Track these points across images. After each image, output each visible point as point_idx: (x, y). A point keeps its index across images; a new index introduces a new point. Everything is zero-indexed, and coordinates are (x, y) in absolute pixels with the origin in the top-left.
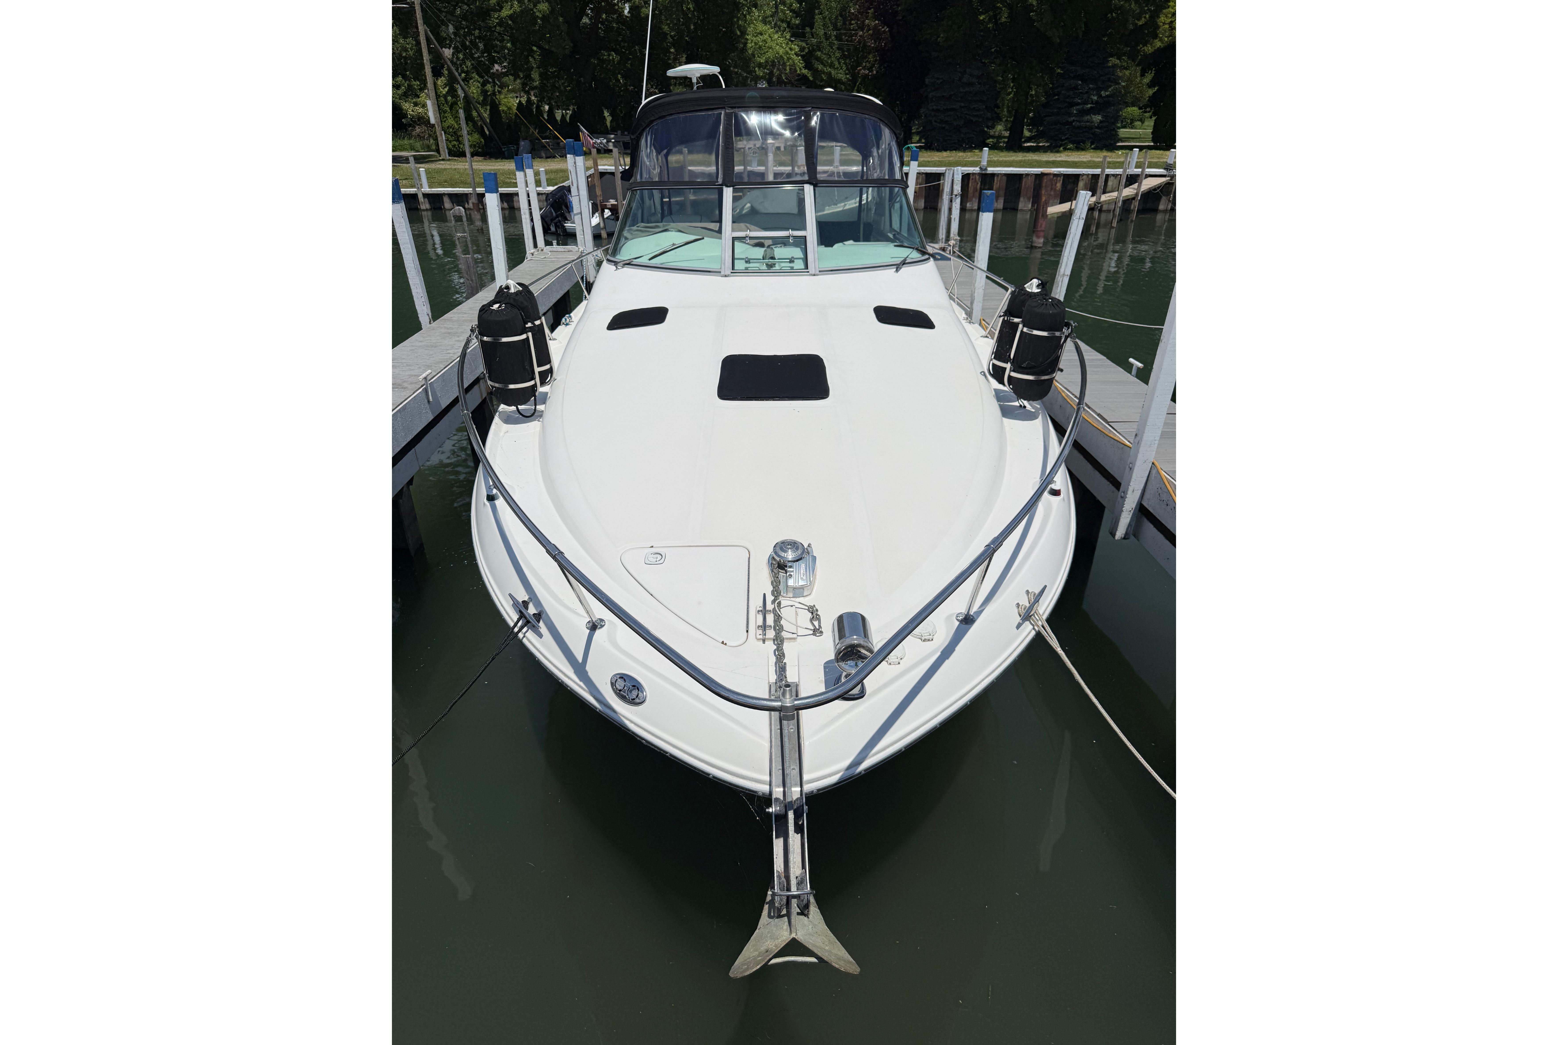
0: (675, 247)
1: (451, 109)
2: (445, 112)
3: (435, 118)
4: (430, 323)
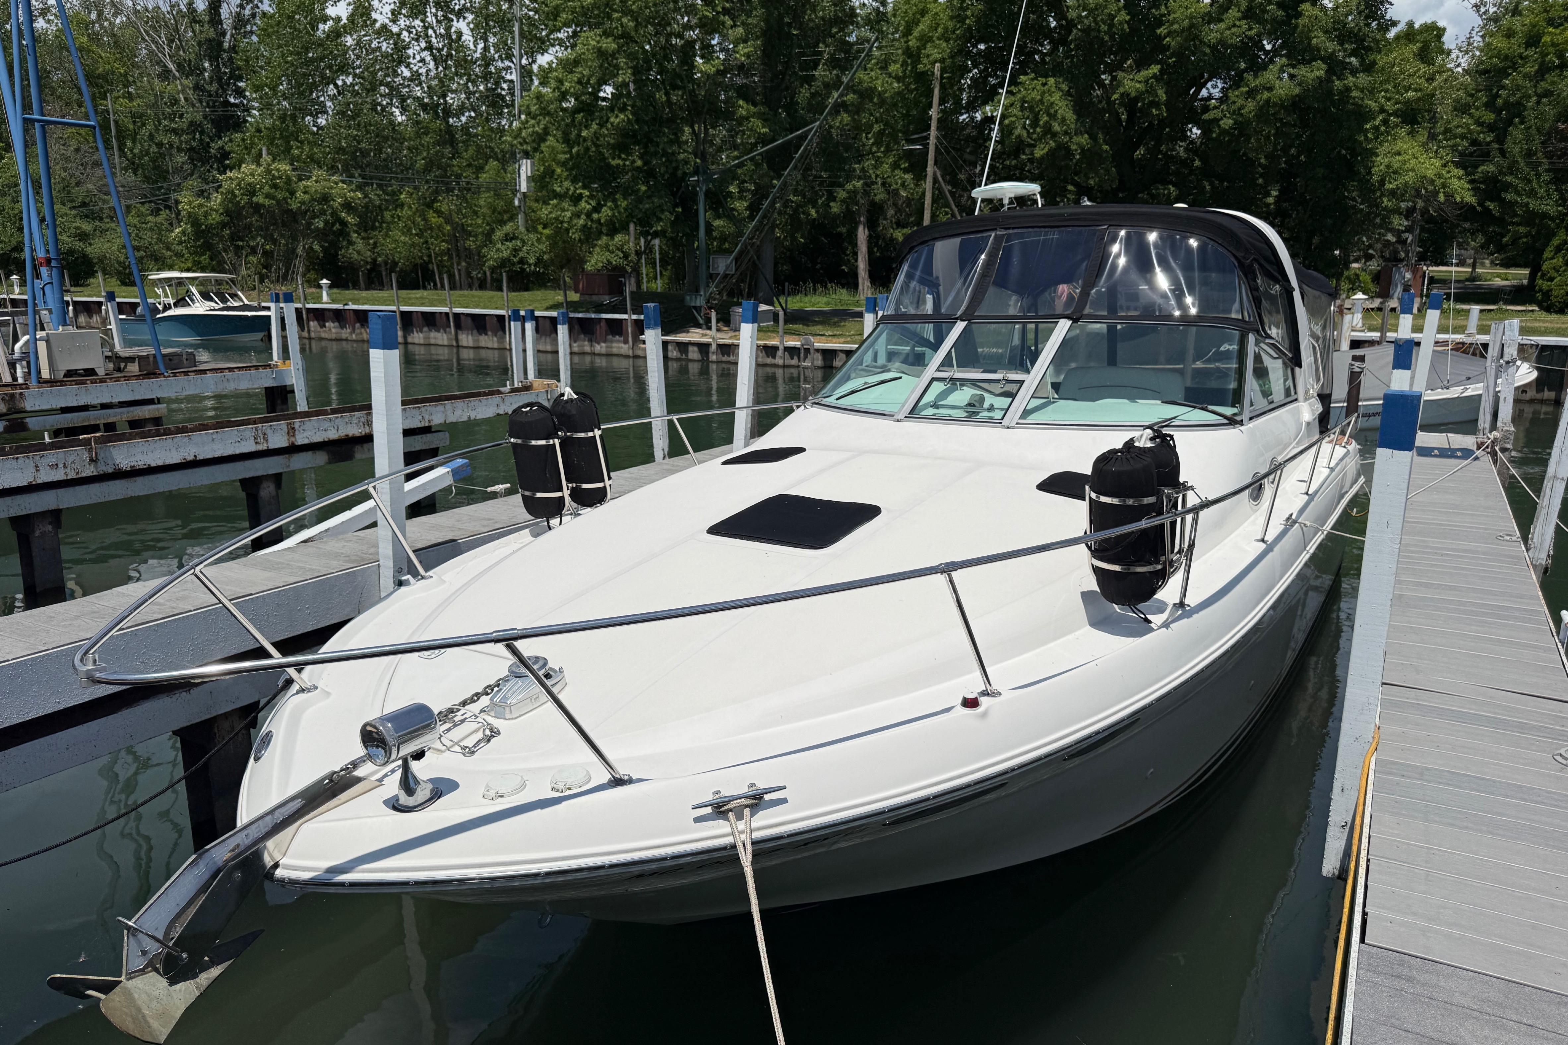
4: (664, 459)
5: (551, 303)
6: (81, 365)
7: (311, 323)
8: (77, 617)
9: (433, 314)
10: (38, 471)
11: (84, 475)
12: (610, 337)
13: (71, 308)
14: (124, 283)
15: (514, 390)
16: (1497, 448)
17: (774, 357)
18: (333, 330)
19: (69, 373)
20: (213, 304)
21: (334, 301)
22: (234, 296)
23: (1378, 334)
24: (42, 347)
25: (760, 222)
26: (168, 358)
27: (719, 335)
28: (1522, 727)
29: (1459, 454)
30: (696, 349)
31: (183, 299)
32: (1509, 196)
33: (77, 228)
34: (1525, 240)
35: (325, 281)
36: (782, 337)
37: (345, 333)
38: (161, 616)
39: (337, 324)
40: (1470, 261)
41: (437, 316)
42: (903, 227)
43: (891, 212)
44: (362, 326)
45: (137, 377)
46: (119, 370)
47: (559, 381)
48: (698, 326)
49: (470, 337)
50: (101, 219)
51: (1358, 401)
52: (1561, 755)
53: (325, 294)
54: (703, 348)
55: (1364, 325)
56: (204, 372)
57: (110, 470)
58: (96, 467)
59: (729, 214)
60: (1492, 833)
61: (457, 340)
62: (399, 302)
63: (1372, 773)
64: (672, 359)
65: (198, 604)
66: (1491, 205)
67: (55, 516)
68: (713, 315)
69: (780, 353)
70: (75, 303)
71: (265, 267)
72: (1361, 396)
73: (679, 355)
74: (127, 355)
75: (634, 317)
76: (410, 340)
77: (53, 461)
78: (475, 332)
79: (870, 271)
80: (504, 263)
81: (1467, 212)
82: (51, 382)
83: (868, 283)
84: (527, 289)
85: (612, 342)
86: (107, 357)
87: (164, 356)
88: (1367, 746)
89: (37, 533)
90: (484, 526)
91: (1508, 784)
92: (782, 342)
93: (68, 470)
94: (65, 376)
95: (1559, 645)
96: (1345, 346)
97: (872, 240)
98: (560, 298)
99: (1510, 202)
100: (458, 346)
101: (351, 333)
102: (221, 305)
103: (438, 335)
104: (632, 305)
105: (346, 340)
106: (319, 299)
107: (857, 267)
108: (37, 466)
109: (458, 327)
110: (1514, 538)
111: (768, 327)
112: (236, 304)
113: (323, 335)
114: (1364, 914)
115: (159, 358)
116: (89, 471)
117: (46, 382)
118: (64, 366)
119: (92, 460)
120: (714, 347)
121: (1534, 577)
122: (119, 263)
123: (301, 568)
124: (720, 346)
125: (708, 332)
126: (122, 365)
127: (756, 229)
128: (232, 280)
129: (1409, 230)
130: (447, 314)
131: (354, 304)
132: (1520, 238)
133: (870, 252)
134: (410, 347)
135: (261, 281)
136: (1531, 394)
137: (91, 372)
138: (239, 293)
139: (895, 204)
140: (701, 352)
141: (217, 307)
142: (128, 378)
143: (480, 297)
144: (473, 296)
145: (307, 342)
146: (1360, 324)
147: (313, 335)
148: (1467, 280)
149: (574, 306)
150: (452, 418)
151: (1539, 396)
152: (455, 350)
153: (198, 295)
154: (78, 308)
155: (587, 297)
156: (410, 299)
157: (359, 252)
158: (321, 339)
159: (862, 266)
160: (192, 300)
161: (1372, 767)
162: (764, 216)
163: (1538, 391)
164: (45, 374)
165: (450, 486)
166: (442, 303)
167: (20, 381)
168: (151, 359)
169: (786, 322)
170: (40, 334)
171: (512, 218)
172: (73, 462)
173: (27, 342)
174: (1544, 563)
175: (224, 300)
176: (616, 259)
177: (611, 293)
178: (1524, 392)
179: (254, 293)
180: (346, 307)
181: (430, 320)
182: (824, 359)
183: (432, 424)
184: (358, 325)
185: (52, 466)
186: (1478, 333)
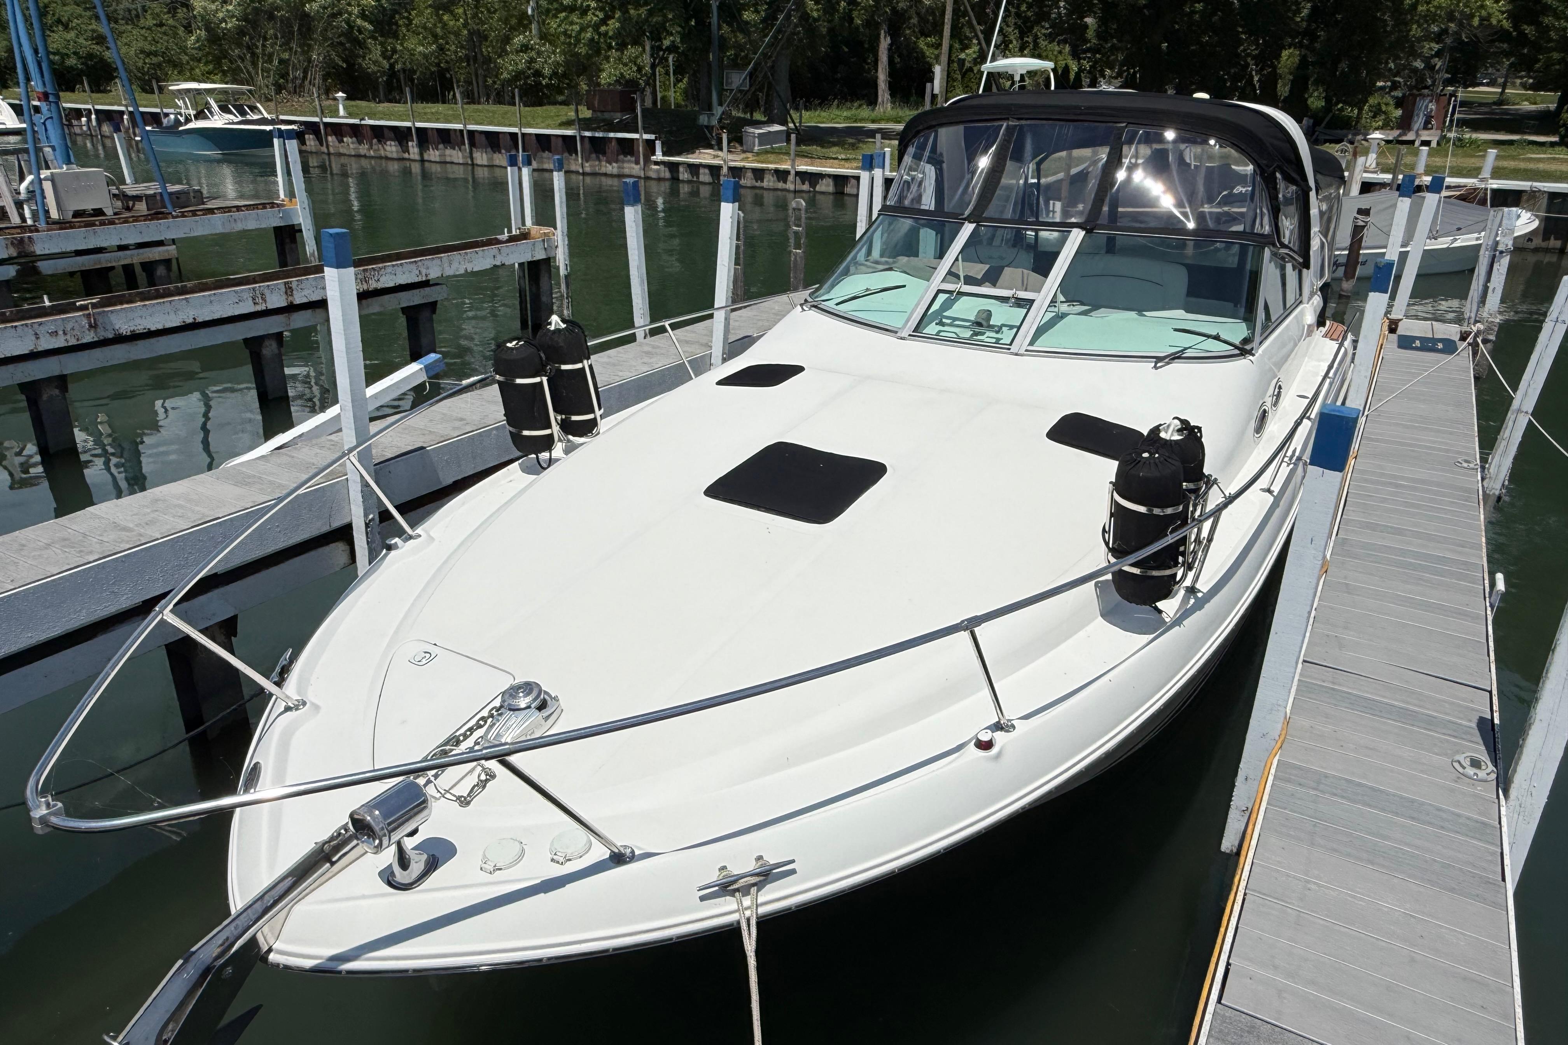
0: (868, 293)
1: (963, 76)
2: (954, 80)
3: (941, 87)
4: (645, 338)
5: (564, 119)
6: (89, 206)
7: (330, 138)
8: (48, 546)
9: (448, 131)
10: (37, 338)
11: (84, 341)
12: (621, 157)
13: (93, 116)
14: (144, 90)
15: (512, 239)
16: (1479, 340)
17: (785, 182)
18: (351, 146)
19: (77, 214)
20: (231, 117)
21: (350, 115)
22: (253, 108)
23: (1390, 176)
24: (47, 186)
25: (775, 37)
26: (176, 196)
27: (730, 157)
28: (1430, 722)
29: (1440, 346)
30: (707, 171)
31: (202, 111)
32: (1547, 20)
33: (93, 31)
34: (1557, 67)
35: (340, 94)
36: (793, 161)
37: (363, 149)
38: (128, 546)
39: (354, 139)
40: (1501, 80)
41: (452, 133)
42: (926, 36)
43: (914, 21)
44: (379, 141)
45: (146, 218)
46: (128, 209)
47: (555, 228)
48: (710, 147)
49: (484, 155)
50: (116, 22)
51: (1360, 248)
52: (1459, 762)
53: (341, 107)
54: (715, 170)
55: (1378, 164)
56: (211, 211)
57: (111, 336)
58: (95, 332)
59: (744, 27)
60: (1372, 863)
61: (472, 158)
62: (414, 118)
63: (1271, 778)
64: (683, 181)
65: (165, 529)
66: (1528, 29)
67: (62, 381)
68: (725, 137)
69: (791, 178)
70: (98, 112)
71: (282, 77)
72: (1363, 244)
73: (690, 178)
74: (134, 193)
75: (646, 136)
76: (426, 157)
77: (52, 328)
78: (489, 149)
79: (890, 83)
80: (518, 75)
81: (1501, 35)
82: (62, 224)
83: (887, 96)
84: (541, 104)
85: (623, 162)
86: (114, 195)
87: (171, 194)
88: (1273, 743)
89: (45, 397)
90: (454, 429)
91: (1402, 797)
92: (793, 166)
93: (68, 337)
94: (74, 216)
95: (1489, 609)
96: (1355, 189)
97: (892, 50)
98: (572, 114)
99: (1547, 26)
100: (473, 165)
101: (369, 150)
102: (240, 118)
103: (454, 152)
104: (644, 122)
105: (365, 156)
106: (335, 113)
107: (877, 77)
108: (36, 334)
109: (472, 144)
110: (1472, 465)
111: (780, 148)
112: (256, 117)
113: (342, 151)
114: (1228, 964)
115: (166, 197)
116: (89, 337)
117: (55, 223)
118: (74, 205)
119: (91, 326)
120: (725, 170)
121: (1482, 517)
122: (138, 69)
123: (271, 483)
124: (731, 169)
125: (720, 153)
126: (131, 203)
127: (771, 45)
128: (250, 91)
129: (1438, 54)
130: (461, 131)
131: (370, 118)
132: (1553, 65)
133: (891, 62)
134: (427, 164)
135: (279, 90)
136: (1537, 242)
137: (99, 212)
138: (258, 105)
139: (918, 14)
140: (712, 175)
141: (236, 120)
142: (136, 219)
143: (494, 112)
144: (488, 111)
145: (326, 157)
146: (1374, 165)
147: (332, 150)
148: (1494, 103)
149: (585, 124)
150: (449, 272)
151: (1544, 245)
152: (470, 168)
153: (217, 109)
154: (102, 116)
155: (599, 114)
156: (425, 114)
157: (375, 62)
158: (340, 155)
159: (882, 77)
160: (211, 113)
161: (1273, 771)
162: (779, 31)
163: (1544, 240)
164: (54, 214)
165: (424, 382)
166: (455, 119)
167: (29, 222)
168: (158, 198)
169: (798, 143)
170: (44, 173)
171: (527, 27)
172: (73, 329)
173: (32, 183)
174: (1497, 493)
175: (243, 113)
176: (629, 73)
177: (623, 110)
178: (1530, 240)
179: (272, 104)
180: (363, 122)
181: (445, 137)
182: (836, 185)
183: (430, 277)
184: (375, 141)
185: (51, 334)
186: (1492, 178)
